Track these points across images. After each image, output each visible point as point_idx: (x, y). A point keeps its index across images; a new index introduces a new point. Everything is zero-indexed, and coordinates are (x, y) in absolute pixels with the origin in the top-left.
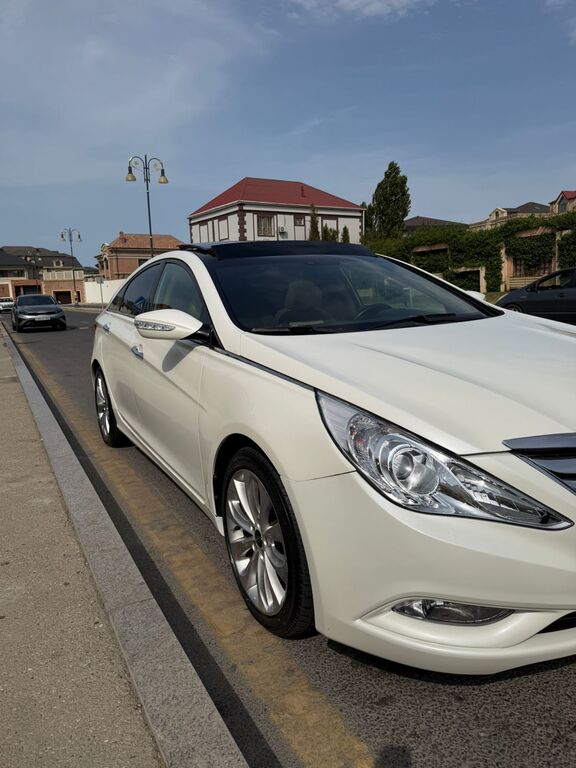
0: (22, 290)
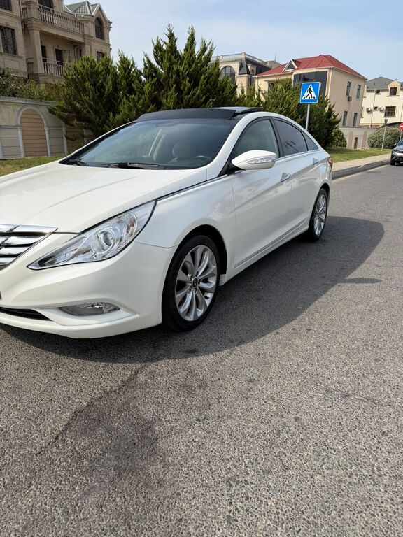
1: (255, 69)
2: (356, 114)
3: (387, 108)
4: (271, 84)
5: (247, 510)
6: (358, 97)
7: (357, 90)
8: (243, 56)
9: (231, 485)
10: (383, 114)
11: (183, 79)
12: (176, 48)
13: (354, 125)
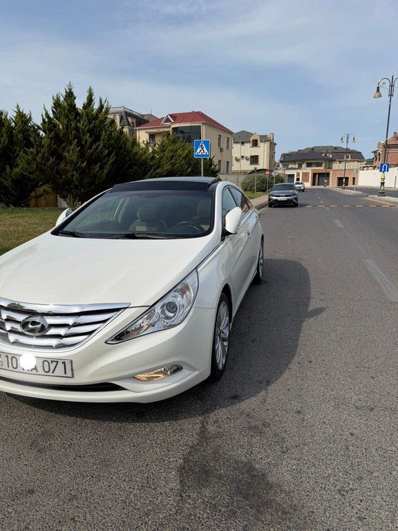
0: (317, 176)
1: (135, 121)
2: (228, 162)
3: (251, 157)
4: (152, 136)
5: (367, 509)
6: (228, 148)
7: (226, 143)
8: (122, 109)
9: (343, 495)
10: (249, 162)
11: (84, 135)
12: (75, 105)
13: (227, 172)
